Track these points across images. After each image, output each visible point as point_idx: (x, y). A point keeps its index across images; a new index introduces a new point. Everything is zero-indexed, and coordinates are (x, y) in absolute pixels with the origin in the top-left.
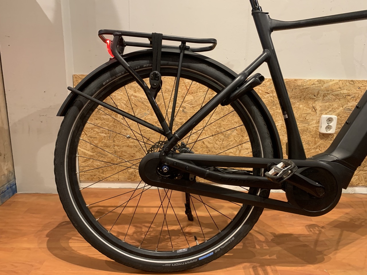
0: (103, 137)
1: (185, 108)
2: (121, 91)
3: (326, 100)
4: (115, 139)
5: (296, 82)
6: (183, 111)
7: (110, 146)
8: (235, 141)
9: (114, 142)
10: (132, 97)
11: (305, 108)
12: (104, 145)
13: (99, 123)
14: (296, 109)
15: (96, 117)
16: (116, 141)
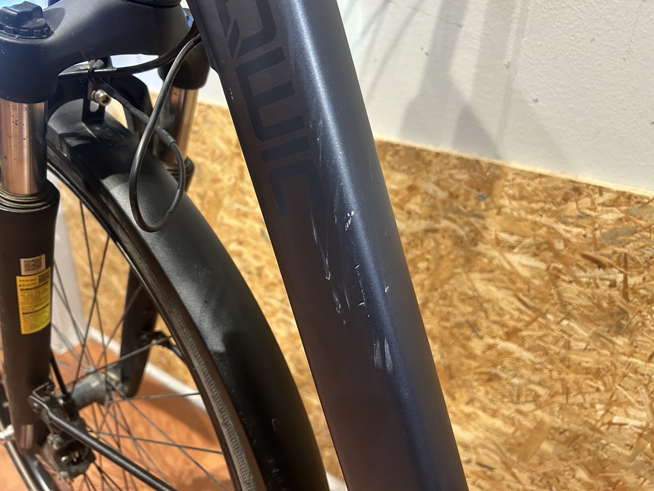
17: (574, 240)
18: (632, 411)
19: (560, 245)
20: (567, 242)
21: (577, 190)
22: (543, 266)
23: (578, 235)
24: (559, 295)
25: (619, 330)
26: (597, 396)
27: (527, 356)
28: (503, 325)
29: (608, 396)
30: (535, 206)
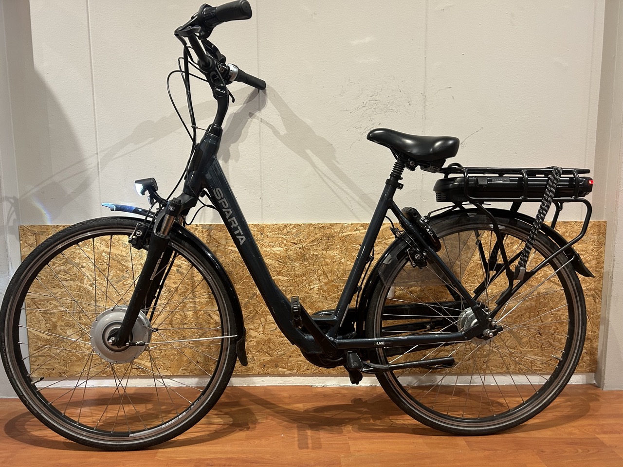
0: (63, 313)
1: (181, 268)
2: (88, 246)
3: (378, 251)
4: (81, 315)
5: (332, 227)
6: (177, 272)
7: (74, 325)
8: (255, 311)
9: (80, 319)
10: (104, 254)
11: (349, 263)
12: (66, 325)
13: (58, 292)
14: (337, 265)
15: (53, 284)
16: (83, 318)
17: (288, 239)
18: (315, 282)
19: (285, 242)
20: (286, 240)
21: (285, 226)
22: (282, 249)
23: (288, 238)
24: (289, 256)
25: (305, 260)
26: (305, 282)
27: (285, 278)
28: (276, 271)
29: (308, 281)
30: (276, 233)
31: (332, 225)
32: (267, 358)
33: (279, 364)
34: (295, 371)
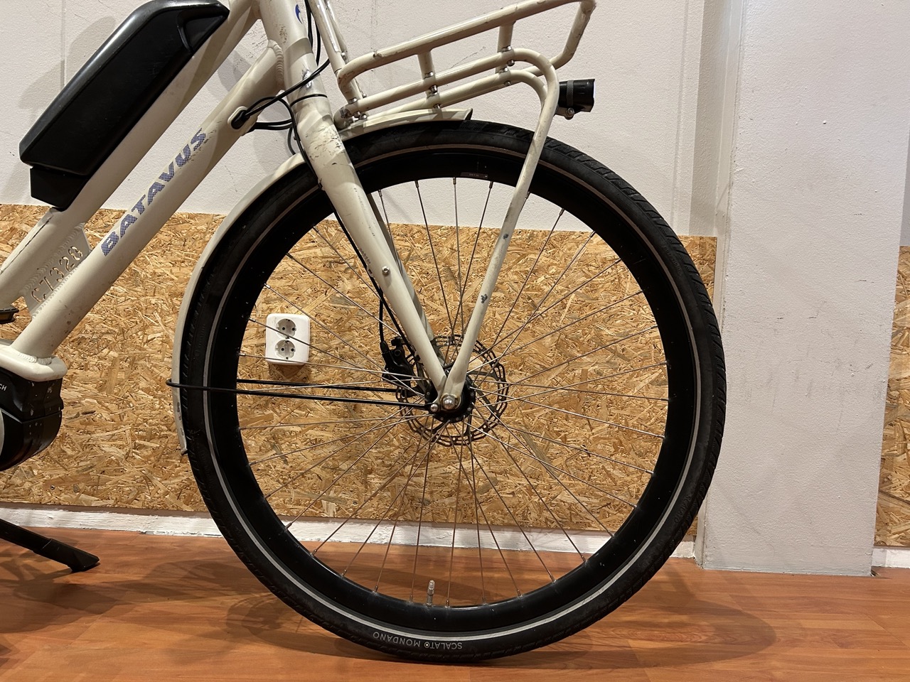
31: (191, 217)
32: (58, 472)
33: (81, 486)
34: (111, 502)
